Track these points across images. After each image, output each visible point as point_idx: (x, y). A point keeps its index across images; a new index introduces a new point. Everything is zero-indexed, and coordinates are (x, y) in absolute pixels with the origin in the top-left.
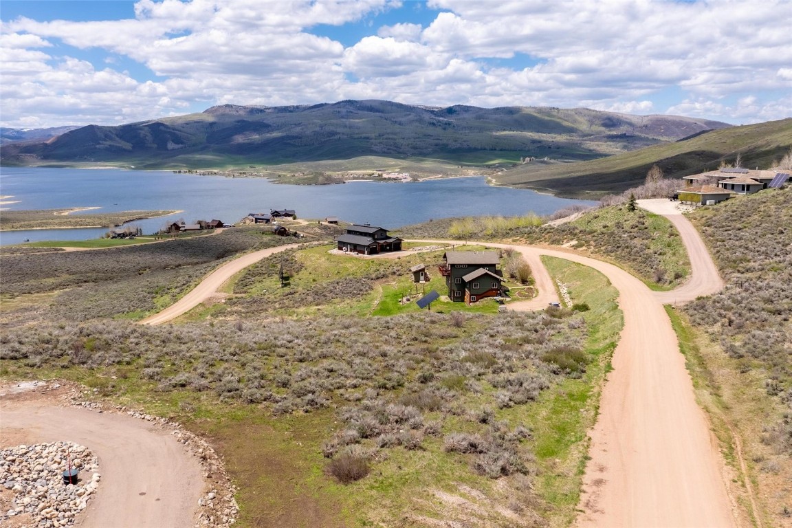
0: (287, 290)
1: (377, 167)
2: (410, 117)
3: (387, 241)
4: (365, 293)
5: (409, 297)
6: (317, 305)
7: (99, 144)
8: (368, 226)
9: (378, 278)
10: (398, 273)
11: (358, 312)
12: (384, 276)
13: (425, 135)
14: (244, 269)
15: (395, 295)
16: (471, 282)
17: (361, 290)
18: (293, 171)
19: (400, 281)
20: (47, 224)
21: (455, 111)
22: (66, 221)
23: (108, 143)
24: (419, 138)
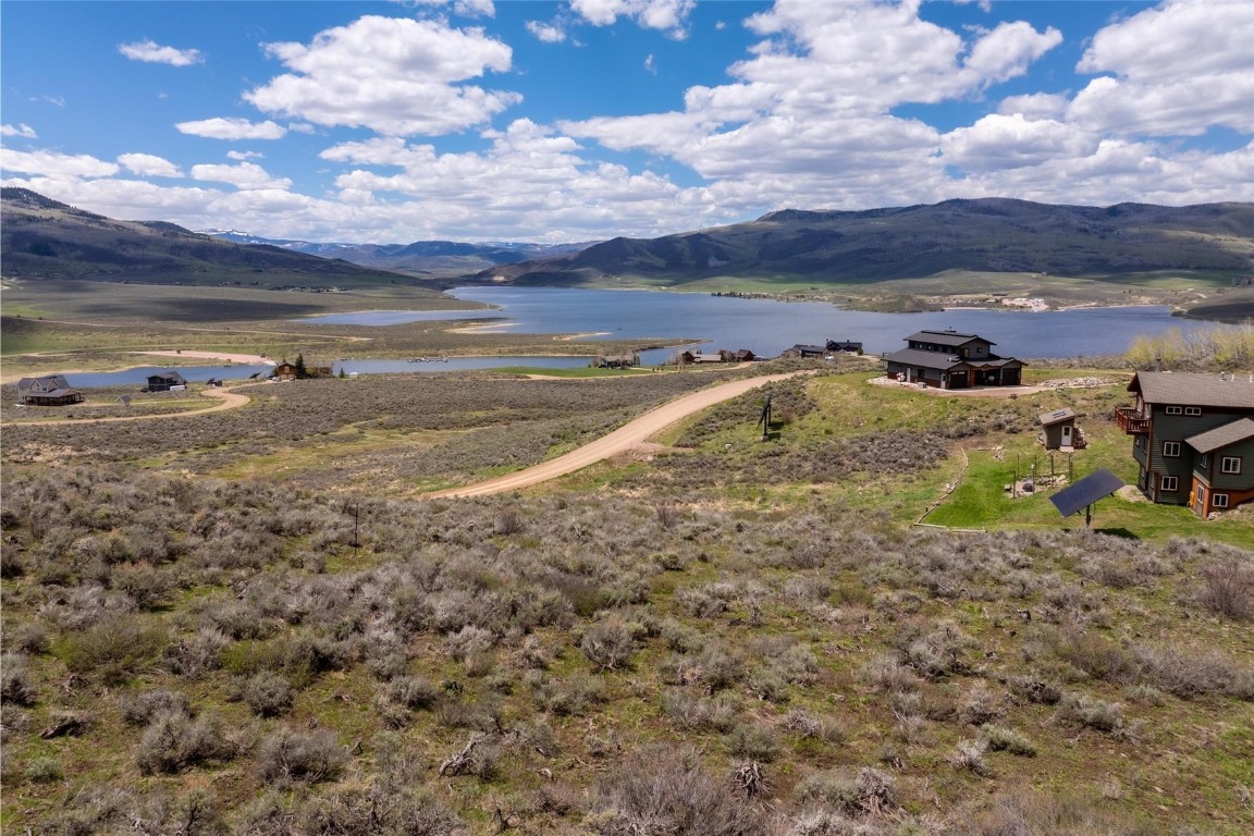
0: (770, 446)
1: (993, 290)
2: (1049, 220)
3: (989, 363)
4: (927, 464)
5: (1031, 482)
6: (816, 481)
7: (627, 260)
8: (953, 334)
9: (962, 436)
10: (1008, 427)
11: (899, 507)
12: (976, 432)
13: (1071, 247)
14: (714, 405)
15: (997, 474)
16: (1212, 454)
17: (919, 458)
18: (870, 294)
19: (1011, 444)
20: (540, 350)
21: (1120, 212)
22: (562, 347)
23: (638, 259)
24: (1061, 250)
